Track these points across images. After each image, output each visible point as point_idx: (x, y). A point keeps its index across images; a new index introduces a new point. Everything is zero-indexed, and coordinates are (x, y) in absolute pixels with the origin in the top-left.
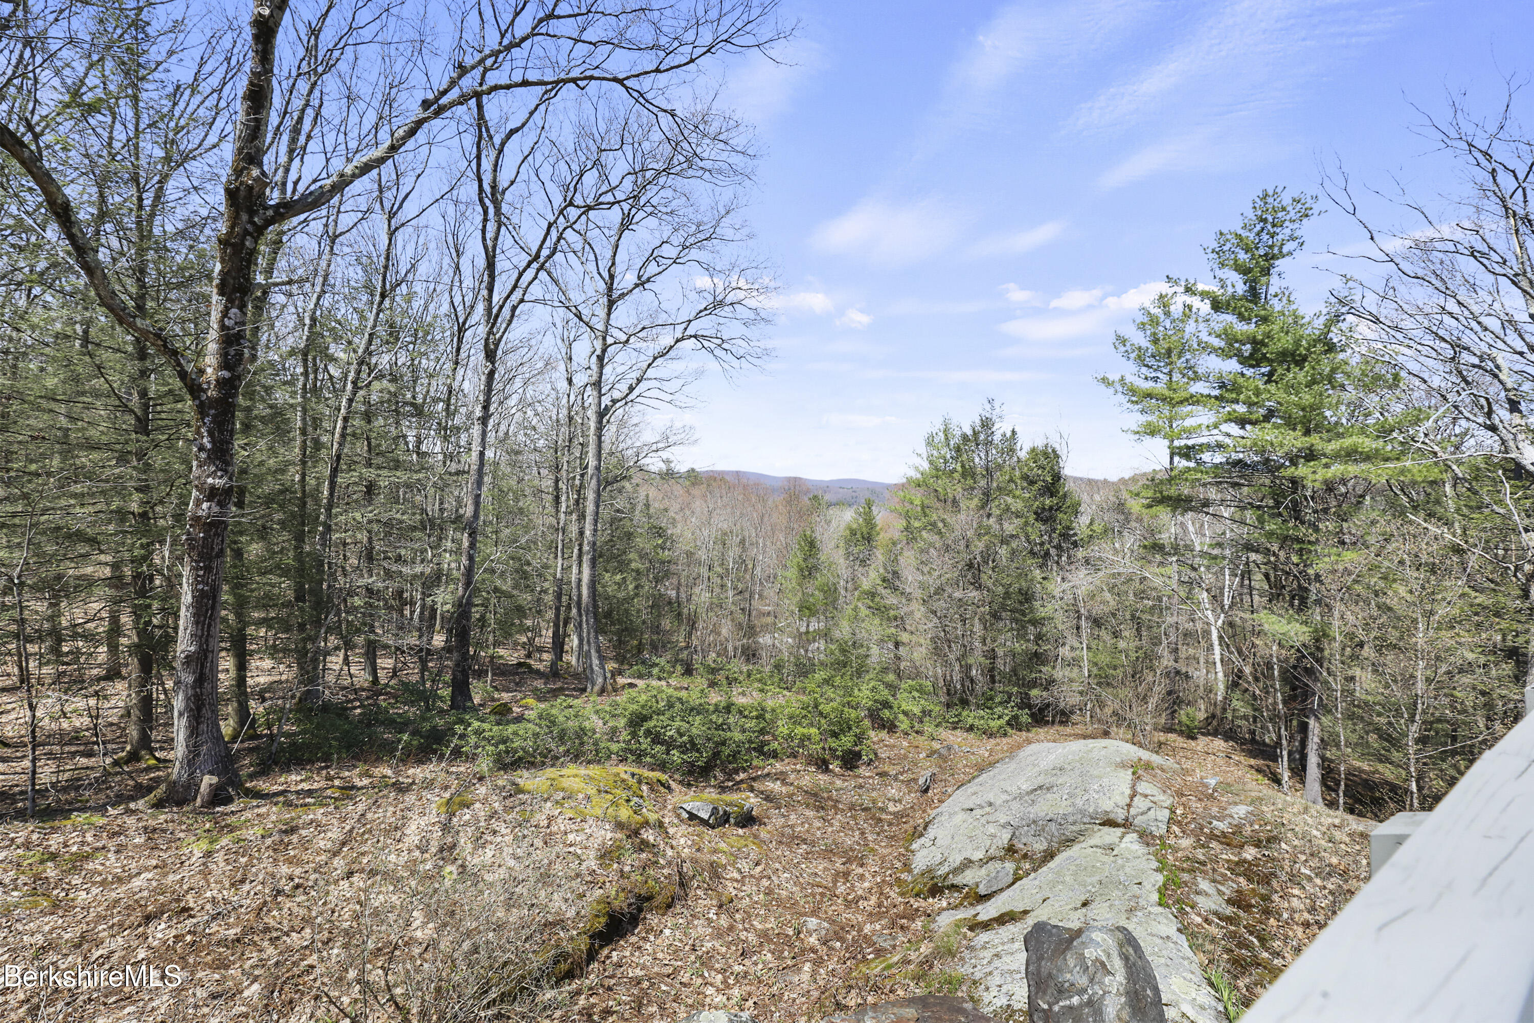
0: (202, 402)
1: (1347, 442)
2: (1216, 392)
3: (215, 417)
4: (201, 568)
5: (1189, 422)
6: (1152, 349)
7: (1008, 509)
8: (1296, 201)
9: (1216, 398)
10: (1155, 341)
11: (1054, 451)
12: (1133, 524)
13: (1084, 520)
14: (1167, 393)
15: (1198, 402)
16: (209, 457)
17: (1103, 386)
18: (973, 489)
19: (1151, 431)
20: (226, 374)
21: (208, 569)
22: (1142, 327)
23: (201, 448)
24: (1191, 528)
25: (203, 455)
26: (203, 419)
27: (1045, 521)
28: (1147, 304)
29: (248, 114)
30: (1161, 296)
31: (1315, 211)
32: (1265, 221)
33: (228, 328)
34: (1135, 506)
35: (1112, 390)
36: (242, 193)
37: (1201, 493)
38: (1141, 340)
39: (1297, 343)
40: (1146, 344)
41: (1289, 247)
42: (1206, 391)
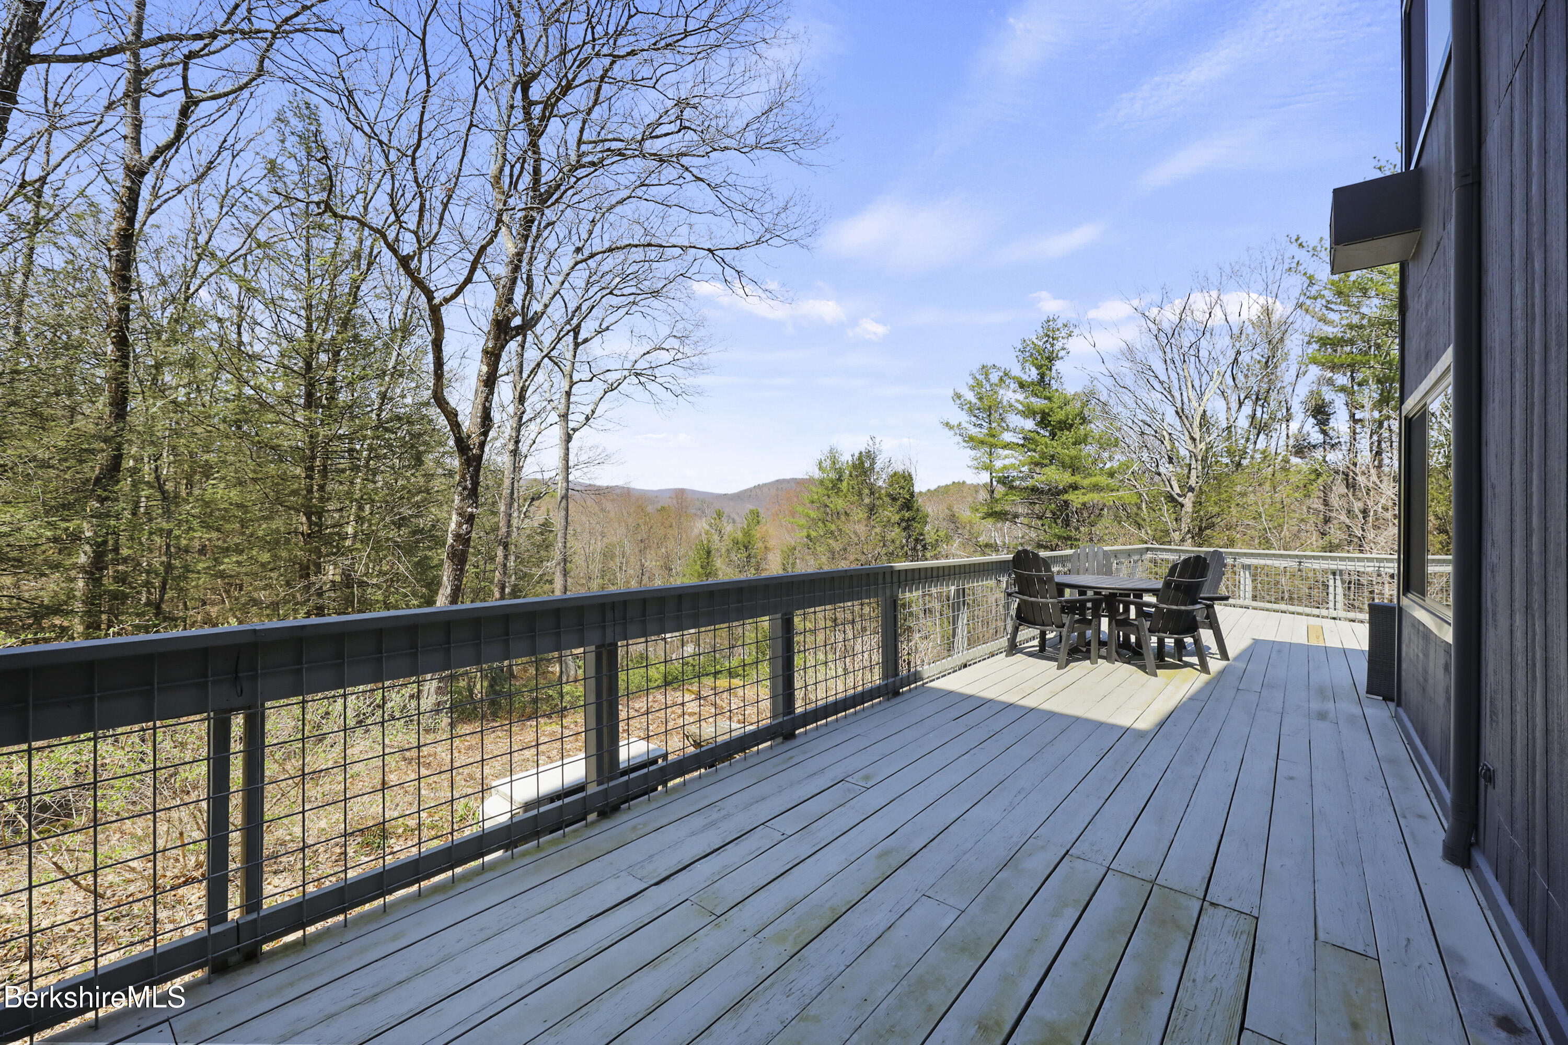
0: (468, 458)
1: (1093, 480)
2: (1021, 442)
3: (475, 464)
4: (459, 569)
5: (1007, 462)
6: (979, 403)
8: (1065, 326)
9: (1021, 446)
10: (981, 399)
11: (910, 474)
12: (962, 531)
13: (932, 528)
14: (987, 439)
15: (1008, 448)
16: (469, 494)
17: (947, 429)
18: (861, 505)
19: (978, 465)
20: (482, 438)
21: (462, 570)
22: (972, 388)
23: (465, 488)
25: (466, 493)
26: (468, 469)
27: (904, 529)
28: (975, 371)
30: (983, 367)
31: (1075, 334)
32: (1048, 336)
33: (487, 408)
34: (972, 517)
35: (952, 433)
36: (504, 322)
37: (1014, 510)
38: (970, 396)
39: (1067, 416)
40: (974, 400)
41: (1062, 353)
42: (1015, 440)
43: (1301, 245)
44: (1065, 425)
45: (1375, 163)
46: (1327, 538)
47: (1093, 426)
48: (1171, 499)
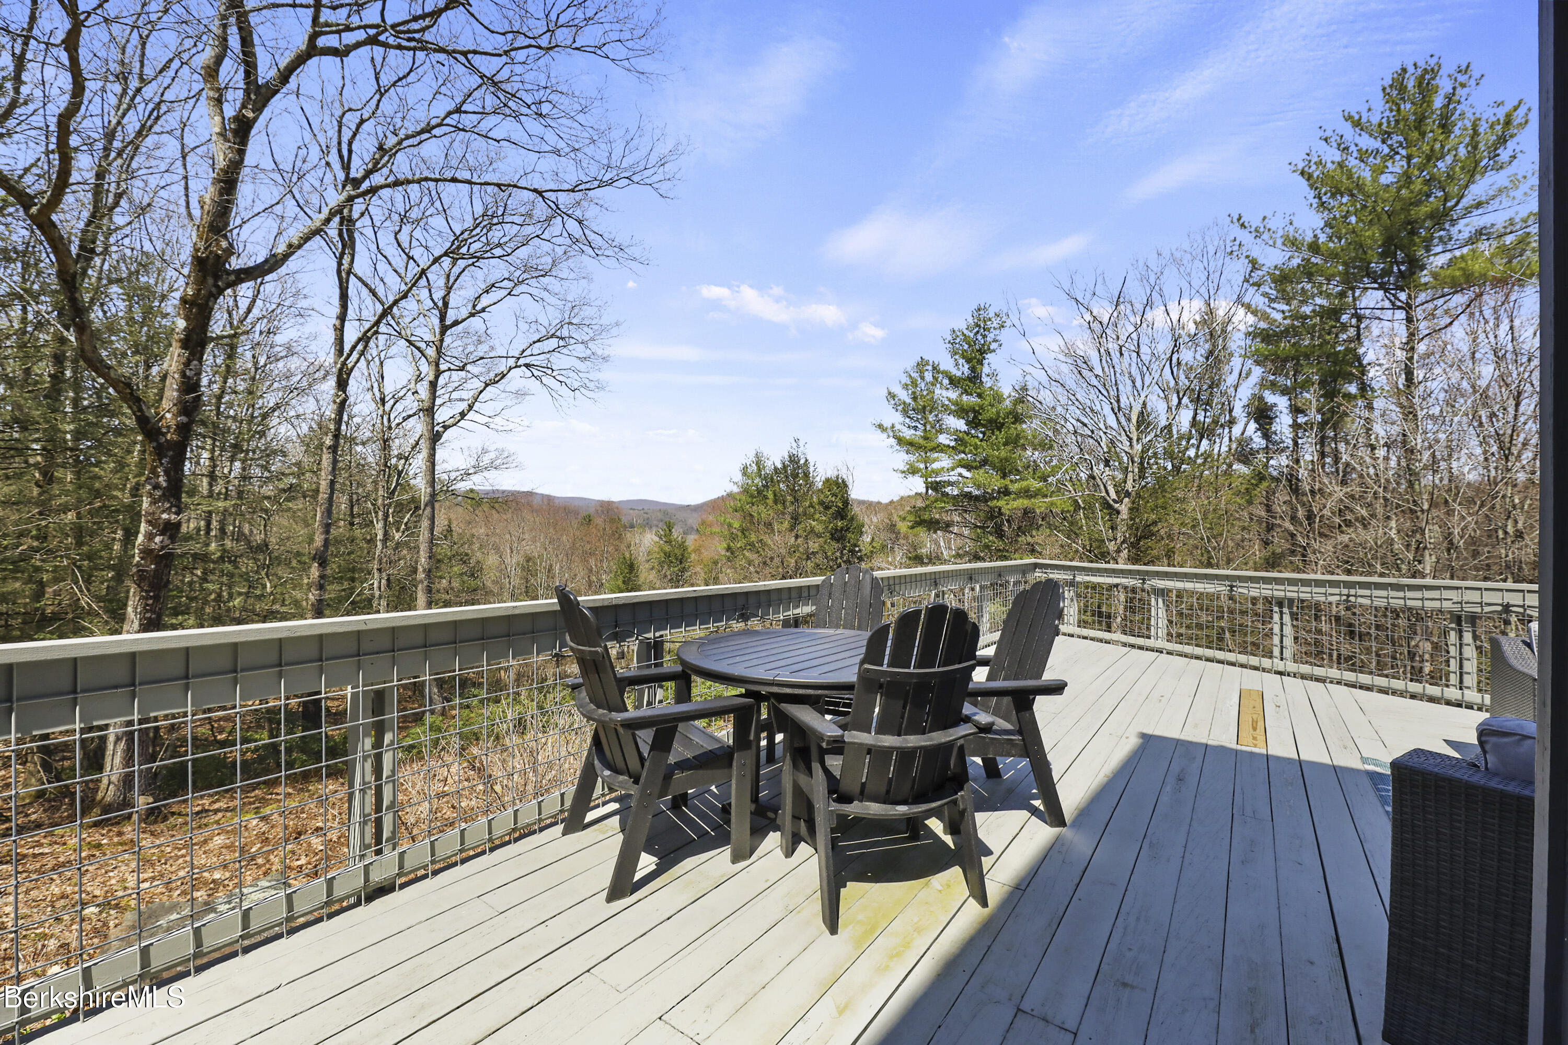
0: (161, 445)
1: (1025, 484)
2: (953, 444)
3: (172, 458)
4: (151, 598)
5: (936, 466)
6: (913, 404)
7: (812, 530)
8: (997, 315)
9: (953, 448)
10: (915, 399)
11: (843, 481)
12: (902, 541)
13: (867, 538)
14: (922, 442)
15: (942, 451)
16: (164, 495)
17: (879, 431)
18: (783, 514)
19: (912, 471)
20: (183, 419)
21: (156, 598)
22: (906, 387)
23: (156, 487)
24: (942, 544)
25: (158, 493)
26: (160, 460)
27: (838, 541)
28: (909, 369)
29: (221, 194)
30: (918, 364)
31: (1007, 324)
32: (979, 326)
33: (189, 378)
34: (903, 527)
35: (885, 435)
36: (211, 261)
37: (946, 518)
38: (904, 396)
39: (998, 413)
40: (908, 400)
41: (994, 346)
42: (947, 442)
43: (1243, 226)
44: (996, 425)
45: (1321, 133)
46: (1270, 547)
47: (1024, 426)
48: (1106, 505)
